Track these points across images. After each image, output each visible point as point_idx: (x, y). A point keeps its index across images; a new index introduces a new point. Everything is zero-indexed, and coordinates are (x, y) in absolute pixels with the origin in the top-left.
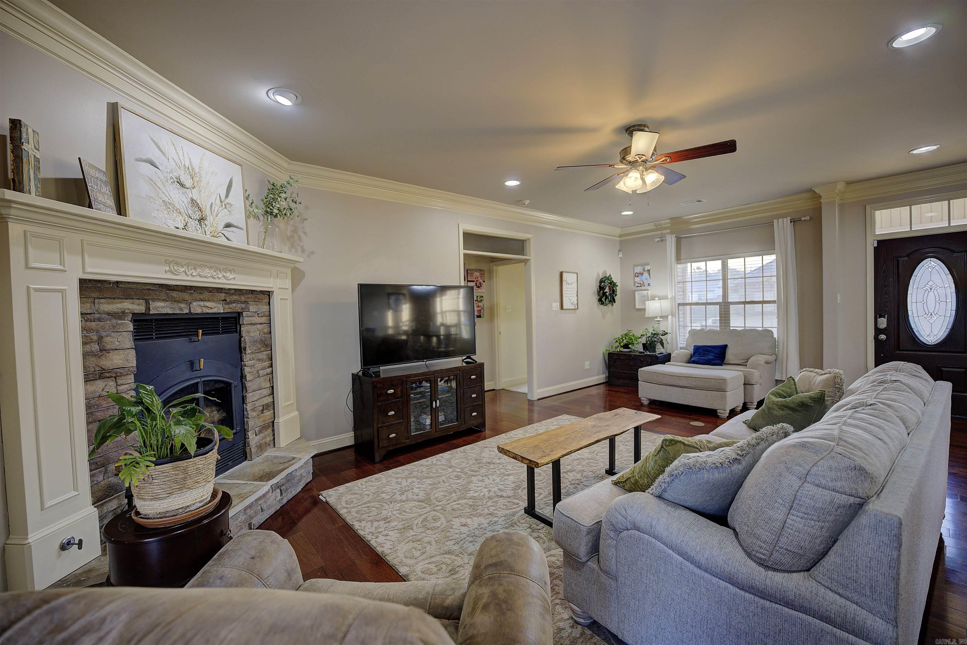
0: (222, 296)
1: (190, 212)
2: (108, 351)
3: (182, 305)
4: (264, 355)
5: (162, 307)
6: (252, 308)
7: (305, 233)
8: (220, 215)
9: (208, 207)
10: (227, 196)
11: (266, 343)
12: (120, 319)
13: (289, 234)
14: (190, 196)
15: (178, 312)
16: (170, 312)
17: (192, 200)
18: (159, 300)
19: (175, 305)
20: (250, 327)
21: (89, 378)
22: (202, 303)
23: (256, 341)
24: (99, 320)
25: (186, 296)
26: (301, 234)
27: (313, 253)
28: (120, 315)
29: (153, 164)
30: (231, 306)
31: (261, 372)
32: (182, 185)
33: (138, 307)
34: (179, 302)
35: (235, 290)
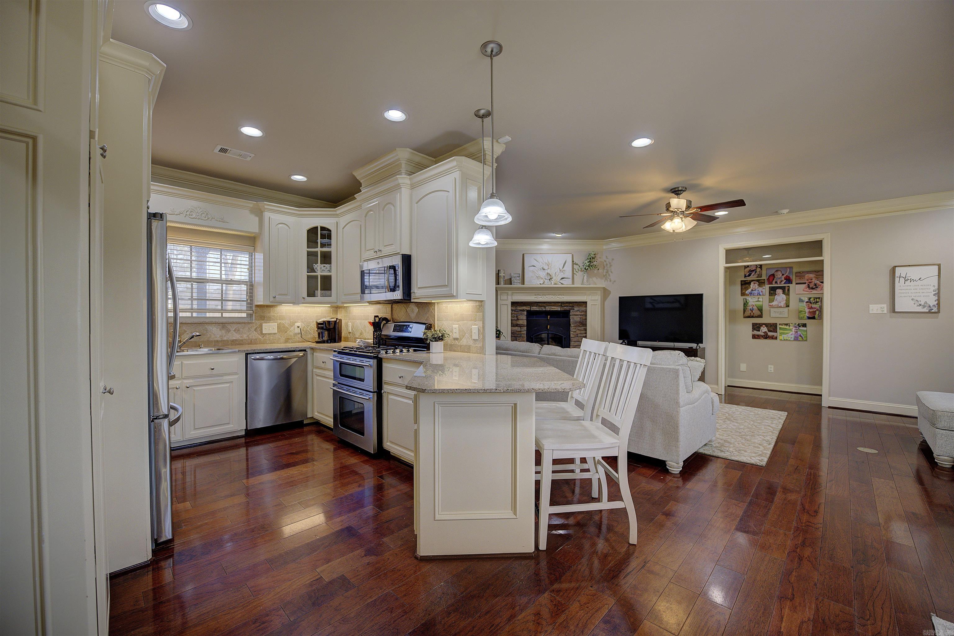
0: (560, 304)
1: (546, 277)
2: (519, 320)
3: (542, 308)
4: (582, 328)
5: (535, 308)
6: (576, 309)
7: (611, 272)
8: (559, 276)
9: (554, 274)
10: (563, 267)
11: (583, 323)
12: (523, 311)
13: (604, 274)
14: (547, 272)
15: (541, 310)
16: (538, 310)
17: (547, 273)
18: (534, 306)
19: (540, 308)
20: (574, 316)
21: (513, 325)
22: (550, 307)
23: (577, 322)
24: (517, 311)
25: (545, 305)
26: (610, 273)
27: (615, 281)
28: (523, 310)
29: (534, 266)
30: (564, 308)
31: (579, 335)
32: (544, 269)
33: (528, 308)
34: (542, 307)
35: (567, 302)
